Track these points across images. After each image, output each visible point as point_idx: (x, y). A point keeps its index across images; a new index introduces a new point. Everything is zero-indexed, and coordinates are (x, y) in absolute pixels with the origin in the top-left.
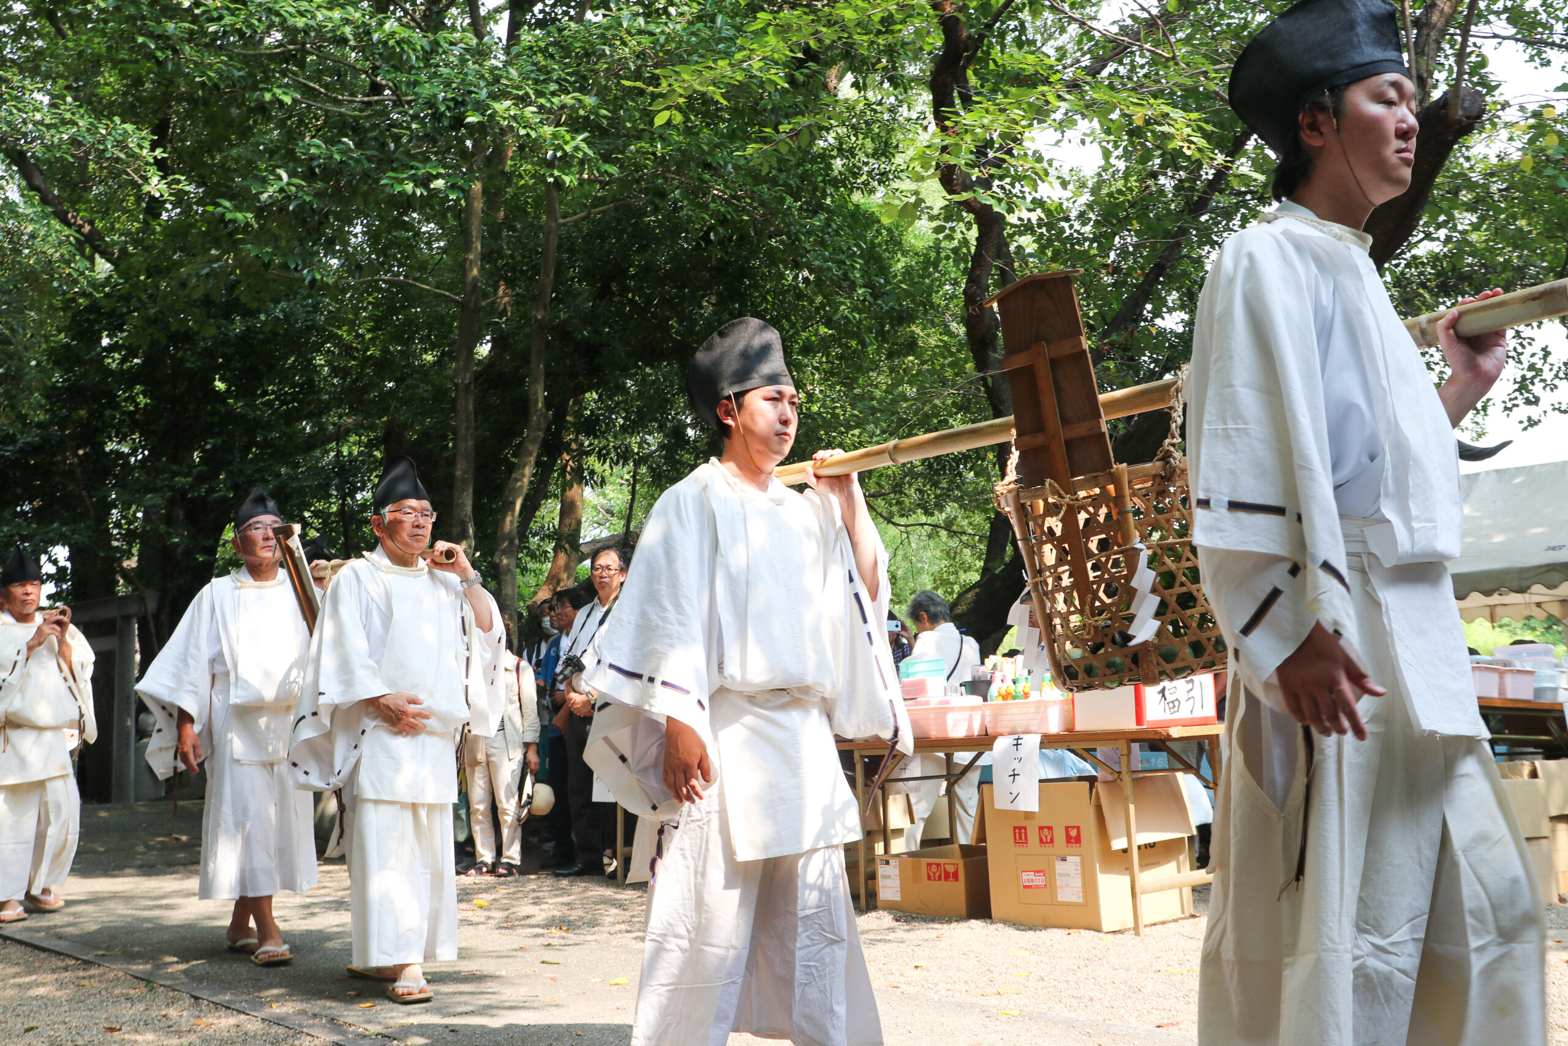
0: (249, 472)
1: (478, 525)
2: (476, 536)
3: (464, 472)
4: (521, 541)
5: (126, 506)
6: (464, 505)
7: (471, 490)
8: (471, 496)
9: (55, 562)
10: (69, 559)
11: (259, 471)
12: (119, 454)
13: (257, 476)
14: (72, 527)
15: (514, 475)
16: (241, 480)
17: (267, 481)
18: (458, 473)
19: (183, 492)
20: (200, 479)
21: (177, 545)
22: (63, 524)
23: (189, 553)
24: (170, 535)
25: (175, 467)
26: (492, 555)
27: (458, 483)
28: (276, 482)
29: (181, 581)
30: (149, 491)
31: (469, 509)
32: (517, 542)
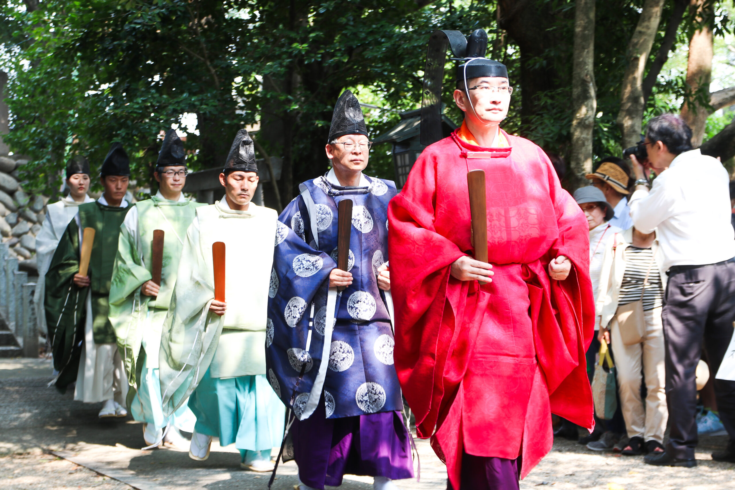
0: (363, 35)
1: (600, 84)
2: (599, 96)
3: (585, 28)
4: (646, 99)
5: (246, 75)
6: (585, 64)
7: (592, 47)
8: (591, 53)
9: (185, 129)
10: (197, 127)
11: (372, 33)
12: (239, 21)
13: (370, 39)
14: (200, 96)
15: (638, 28)
16: (355, 44)
17: (380, 43)
18: (578, 30)
19: (299, 58)
20: (316, 44)
21: (297, 112)
22: (192, 94)
23: (308, 118)
24: (289, 102)
25: (293, 35)
26: (615, 115)
27: (578, 41)
28: (388, 45)
29: (302, 146)
30: (269, 59)
31: (590, 67)
32: (642, 100)
